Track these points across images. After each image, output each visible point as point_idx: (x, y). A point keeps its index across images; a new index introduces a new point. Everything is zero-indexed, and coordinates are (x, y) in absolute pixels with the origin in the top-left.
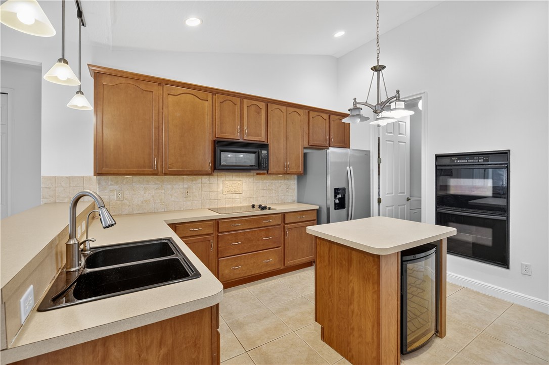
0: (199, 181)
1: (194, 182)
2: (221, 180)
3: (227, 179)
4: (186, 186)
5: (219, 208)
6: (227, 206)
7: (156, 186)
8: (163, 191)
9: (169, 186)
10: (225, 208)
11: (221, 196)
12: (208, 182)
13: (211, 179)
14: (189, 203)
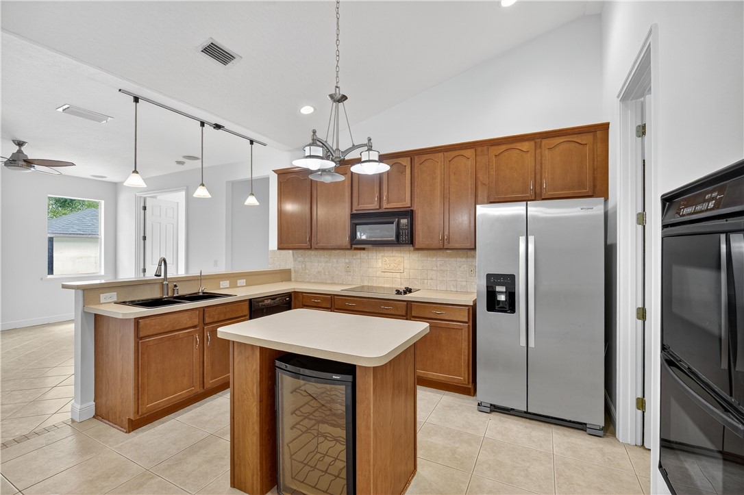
0: (359, 256)
1: (354, 257)
2: (380, 255)
3: (386, 255)
4: (347, 261)
5: (378, 287)
6: (385, 286)
7: (326, 260)
8: (331, 265)
9: (335, 260)
10: (383, 288)
11: (379, 273)
12: (367, 258)
13: (370, 254)
14: (350, 278)
